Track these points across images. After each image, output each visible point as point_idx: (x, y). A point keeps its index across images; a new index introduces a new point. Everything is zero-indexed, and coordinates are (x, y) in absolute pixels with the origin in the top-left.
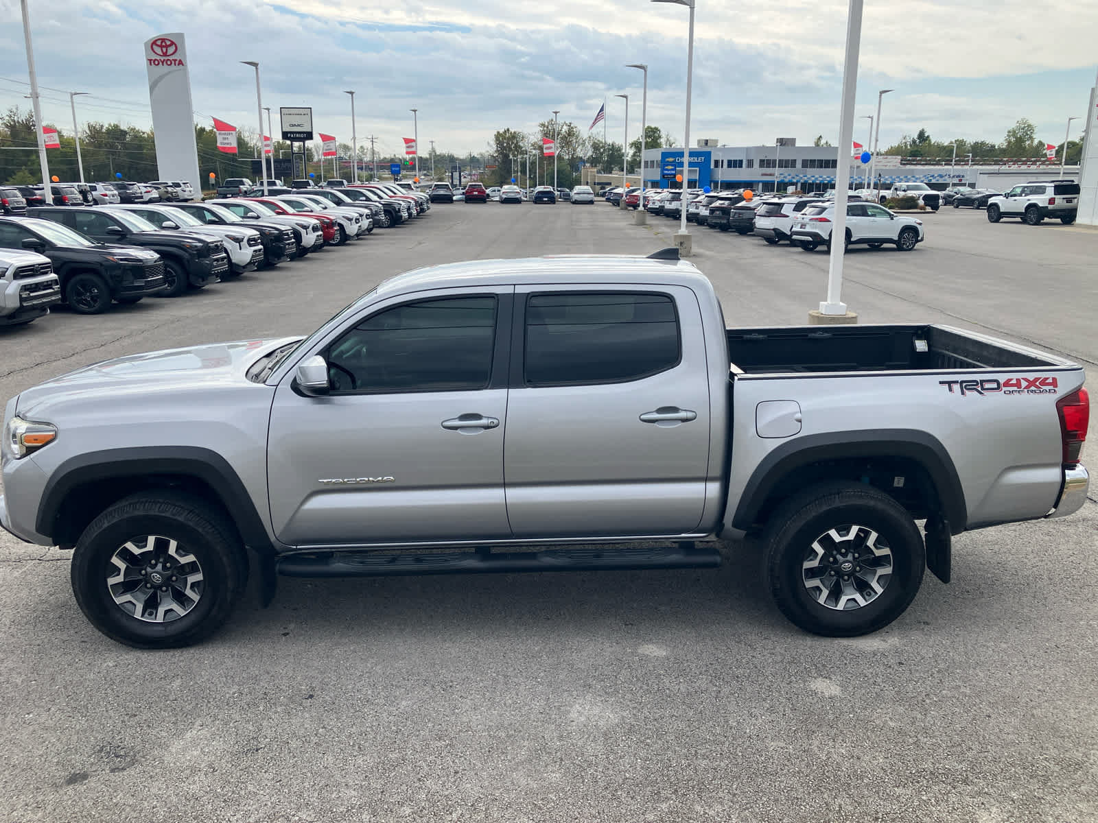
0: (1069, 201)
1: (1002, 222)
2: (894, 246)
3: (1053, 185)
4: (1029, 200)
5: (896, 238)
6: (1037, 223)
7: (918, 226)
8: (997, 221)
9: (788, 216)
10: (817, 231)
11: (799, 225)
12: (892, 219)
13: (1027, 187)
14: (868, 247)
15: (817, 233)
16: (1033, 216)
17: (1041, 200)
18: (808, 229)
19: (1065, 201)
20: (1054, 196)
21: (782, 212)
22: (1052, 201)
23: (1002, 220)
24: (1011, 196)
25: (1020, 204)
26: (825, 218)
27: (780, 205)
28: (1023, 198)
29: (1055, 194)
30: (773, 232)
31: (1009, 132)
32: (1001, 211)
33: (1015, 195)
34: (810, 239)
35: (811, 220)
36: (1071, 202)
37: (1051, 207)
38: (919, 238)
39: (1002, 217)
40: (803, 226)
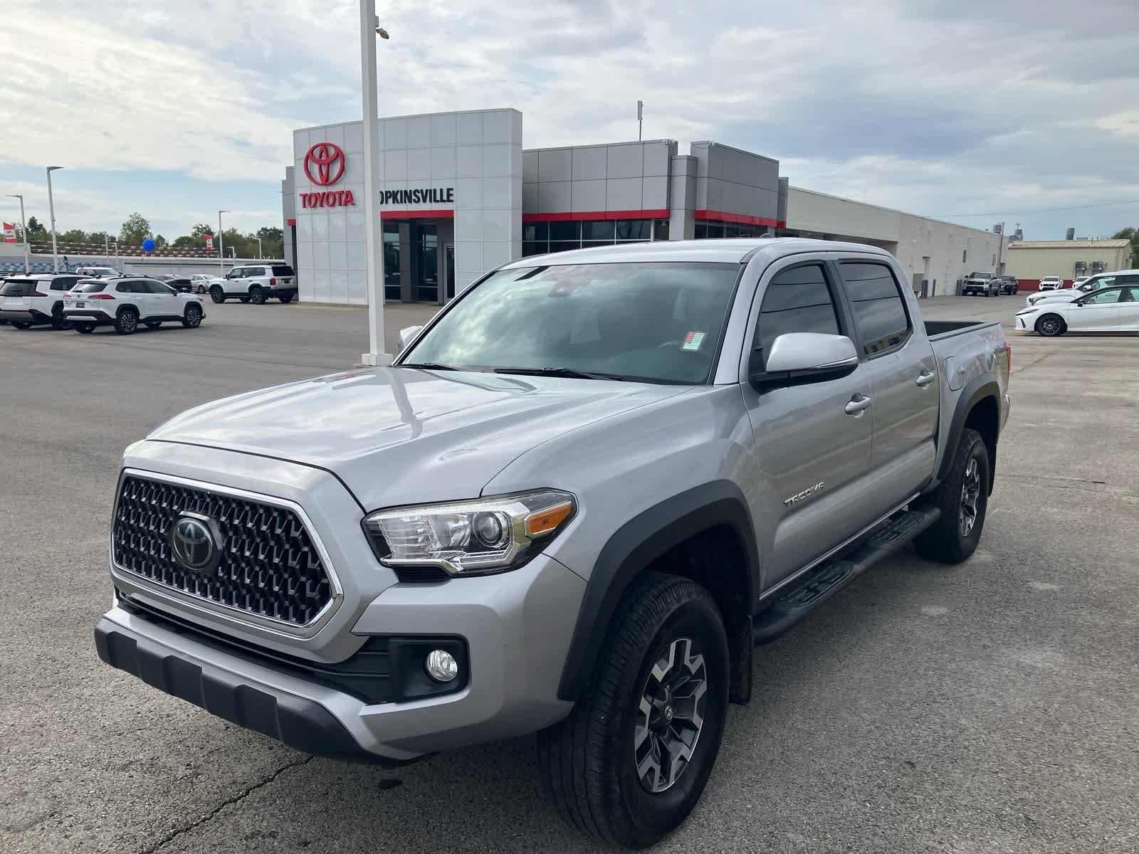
0: (287, 281)
1: (227, 303)
2: (180, 324)
3: (269, 266)
4: (251, 281)
5: (182, 316)
6: (263, 303)
7: (201, 303)
8: (222, 302)
9: (46, 296)
10: (101, 309)
11: (75, 304)
12: (176, 295)
13: (245, 269)
14: (146, 327)
15: (102, 312)
16: (256, 295)
17: (263, 280)
18: (87, 308)
19: (283, 282)
20: (274, 277)
21: (37, 290)
22: (273, 282)
23: (226, 301)
24: (232, 278)
25: (244, 284)
26: (107, 295)
27: (34, 283)
28: (244, 279)
29: (274, 275)
30: (29, 314)
31: (124, 225)
32: (225, 292)
33: (234, 277)
34: (93, 318)
35: (91, 297)
36: (288, 282)
37: (272, 287)
38: (203, 315)
39: (226, 298)
40: (80, 304)
